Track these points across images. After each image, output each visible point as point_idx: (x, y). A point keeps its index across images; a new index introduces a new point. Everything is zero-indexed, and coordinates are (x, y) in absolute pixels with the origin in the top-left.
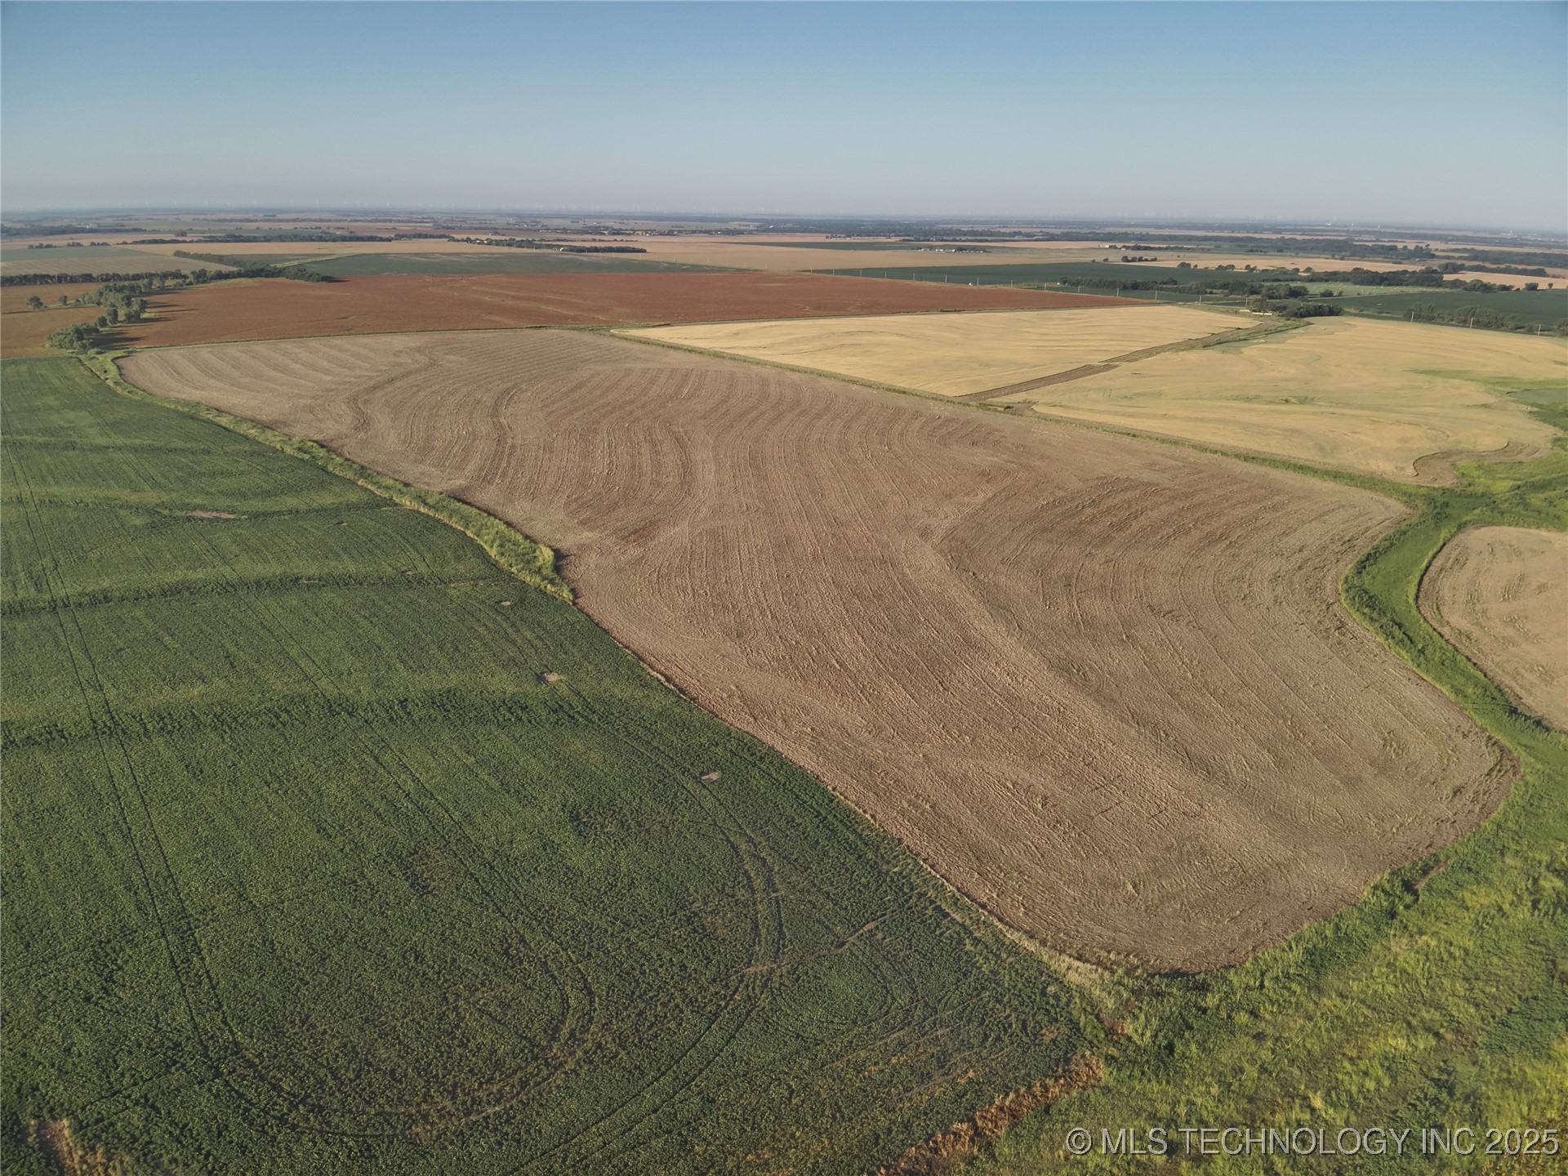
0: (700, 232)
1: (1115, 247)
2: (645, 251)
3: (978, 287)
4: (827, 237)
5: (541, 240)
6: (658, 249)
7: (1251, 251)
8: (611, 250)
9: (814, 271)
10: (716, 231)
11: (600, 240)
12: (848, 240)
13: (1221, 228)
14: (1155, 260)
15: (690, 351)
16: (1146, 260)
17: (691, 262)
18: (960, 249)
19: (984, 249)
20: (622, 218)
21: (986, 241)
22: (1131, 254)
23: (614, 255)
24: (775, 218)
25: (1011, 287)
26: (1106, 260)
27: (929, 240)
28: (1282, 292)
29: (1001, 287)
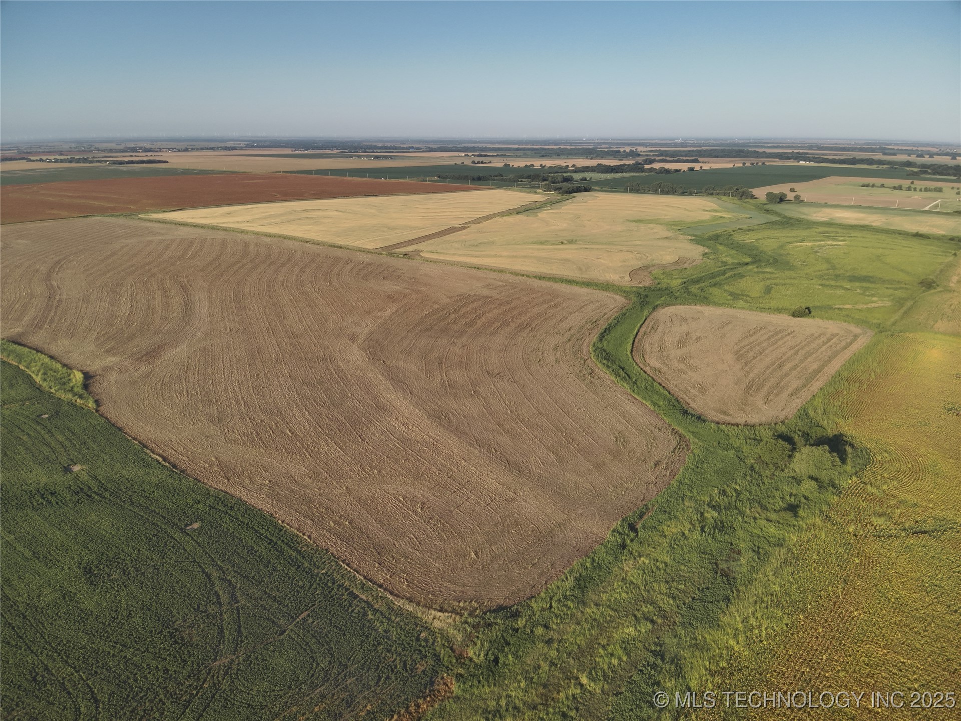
0: (207, 149)
1: (468, 155)
2: (167, 162)
3: (388, 180)
4: (292, 151)
5: (94, 157)
6: (177, 161)
7: (543, 156)
8: (143, 162)
9: (283, 172)
10: (218, 148)
11: (136, 156)
12: (306, 152)
13: (527, 143)
14: (490, 162)
15: (195, 226)
16: (485, 163)
17: (200, 168)
18: (377, 157)
19: (391, 157)
20: (153, 141)
21: (393, 152)
22: (477, 159)
23: (144, 165)
24: (258, 139)
25: (408, 180)
26: (463, 163)
27: (357, 152)
28: (560, 179)
29: (401, 180)
